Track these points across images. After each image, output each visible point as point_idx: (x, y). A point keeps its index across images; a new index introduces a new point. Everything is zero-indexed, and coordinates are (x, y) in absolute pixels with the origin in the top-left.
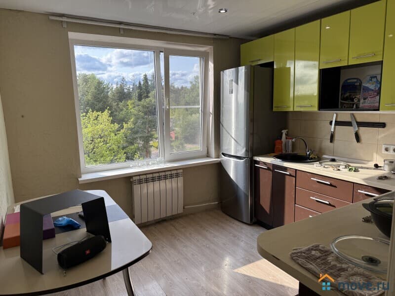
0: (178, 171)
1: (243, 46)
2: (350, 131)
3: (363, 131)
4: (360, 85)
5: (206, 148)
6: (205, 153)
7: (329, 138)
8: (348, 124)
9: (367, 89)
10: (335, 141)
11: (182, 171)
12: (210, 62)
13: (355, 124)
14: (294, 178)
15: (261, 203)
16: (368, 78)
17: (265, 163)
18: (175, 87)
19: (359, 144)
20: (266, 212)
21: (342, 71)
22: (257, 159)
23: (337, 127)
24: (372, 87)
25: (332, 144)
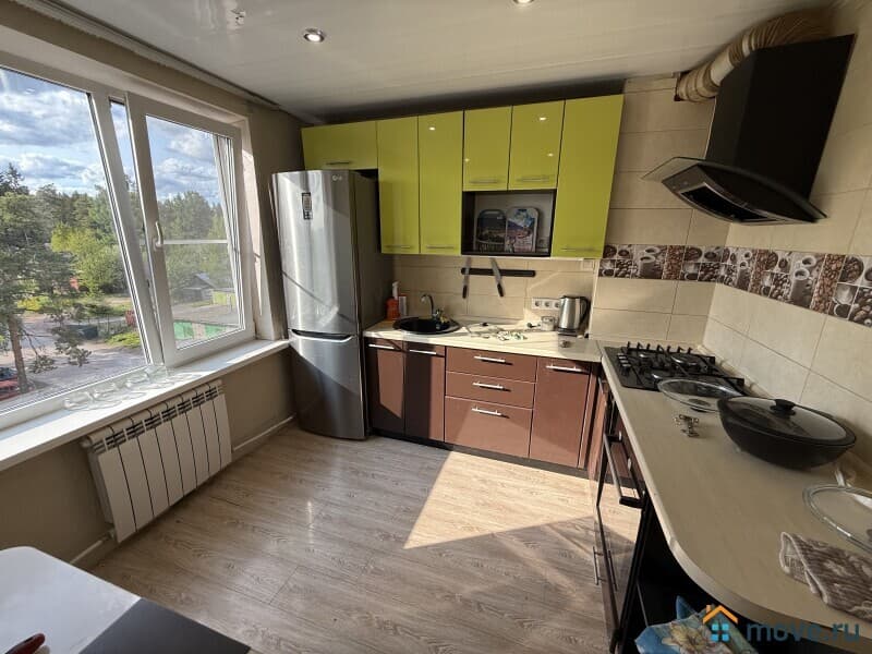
0: (213, 385)
1: (305, 132)
2: (491, 281)
3: (506, 280)
4: (504, 219)
5: (252, 324)
6: (252, 333)
7: (462, 291)
8: (489, 272)
9: (513, 226)
10: (470, 296)
11: (220, 382)
12: (243, 152)
13: (497, 272)
14: (443, 359)
15: (383, 402)
16: (515, 210)
17: (390, 342)
18: (57, 193)
19: (503, 299)
20: (395, 416)
21: (477, 197)
22: (373, 334)
23: (472, 277)
24: (521, 224)
25: (465, 301)
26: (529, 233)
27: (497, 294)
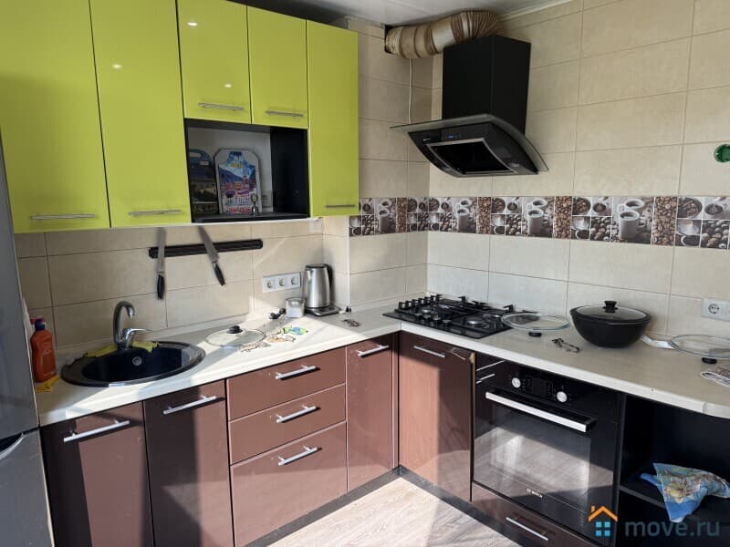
4: (213, 165)
7: (152, 287)
9: (227, 176)
10: (168, 295)
13: (209, 247)
14: (223, 405)
16: (226, 154)
19: (224, 288)
23: (169, 261)
24: (238, 172)
25: (161, 303)
26: (252, 187)
27: (216, 282)
